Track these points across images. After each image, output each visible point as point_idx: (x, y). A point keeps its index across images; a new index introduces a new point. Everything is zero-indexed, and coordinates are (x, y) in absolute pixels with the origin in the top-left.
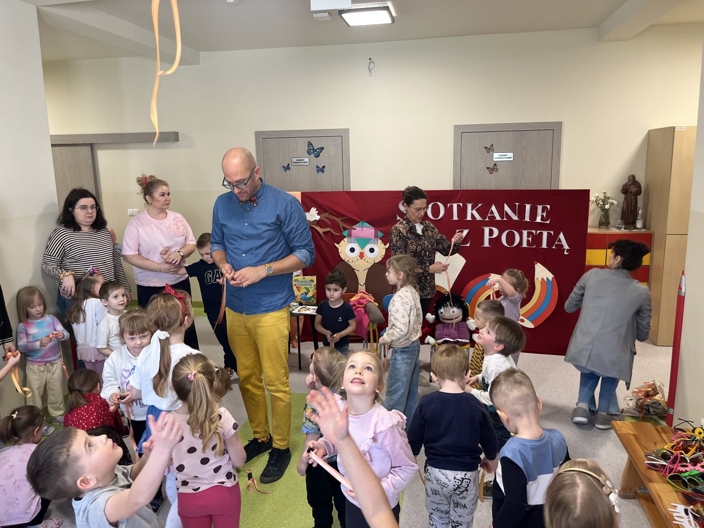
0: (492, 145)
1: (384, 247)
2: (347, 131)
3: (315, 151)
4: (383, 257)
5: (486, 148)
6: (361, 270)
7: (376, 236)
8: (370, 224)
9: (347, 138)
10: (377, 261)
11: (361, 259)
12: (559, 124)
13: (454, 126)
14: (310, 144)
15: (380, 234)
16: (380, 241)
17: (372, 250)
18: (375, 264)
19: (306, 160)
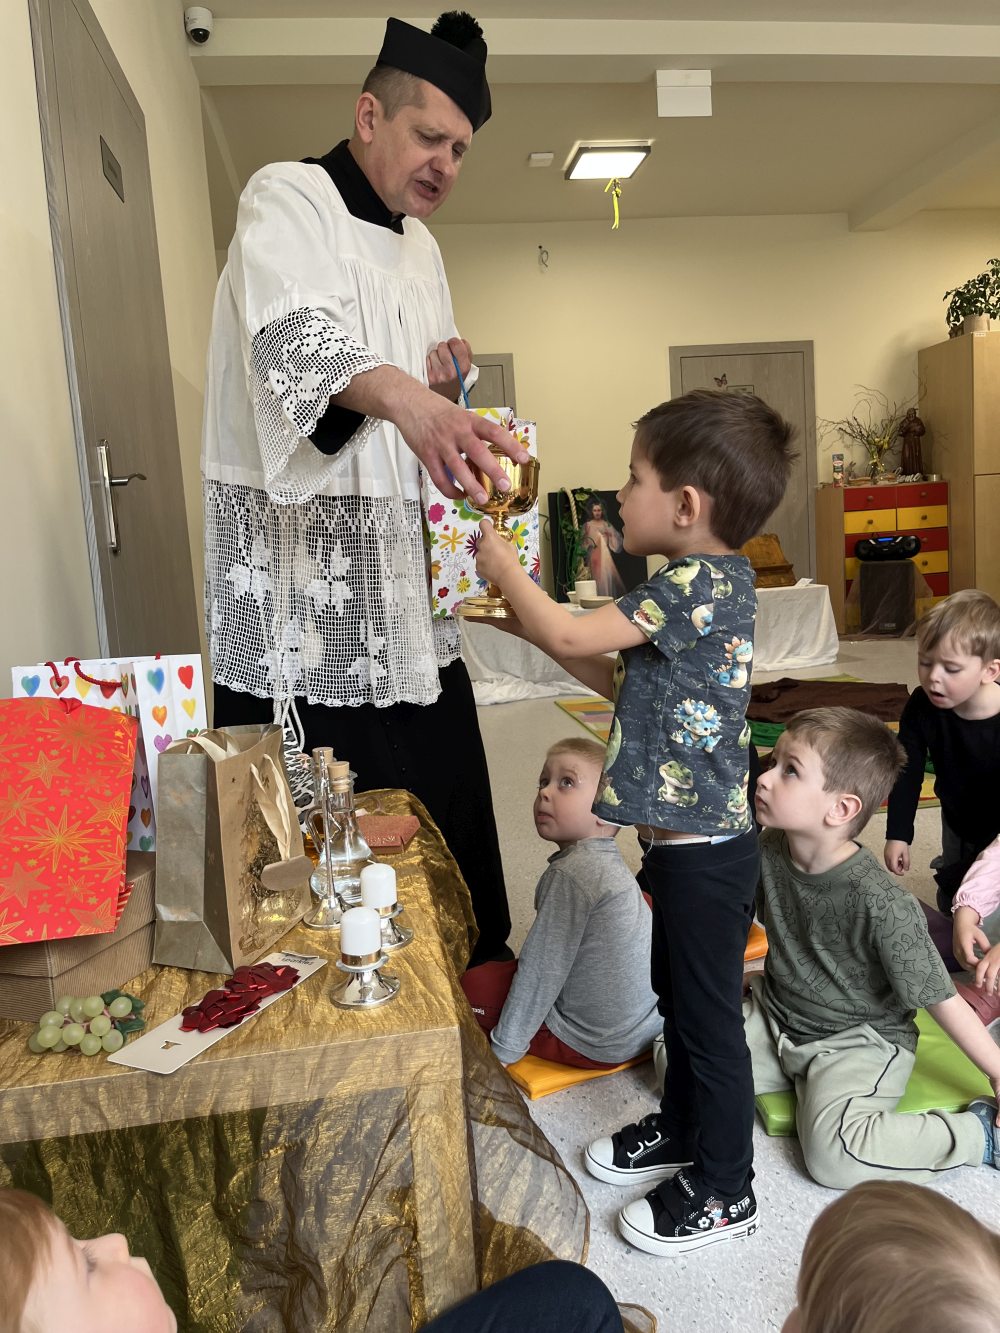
0: (724, 376)
2: (511, 355)
5: (716, 379)
9: (511, 369)
12: (810, 344)
13: (670, 348)
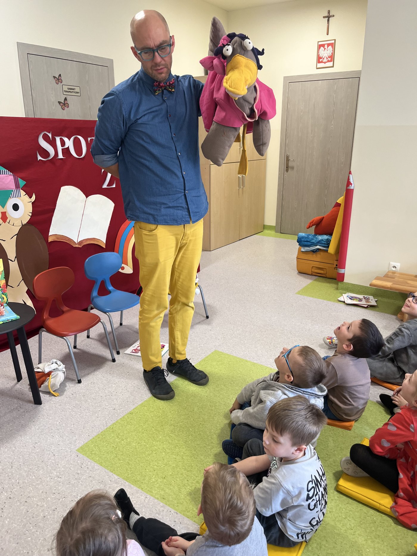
0: (60, 75)
1: (29, 200)
4: (31, 214)
5: (54, 77)
6: (7, 238)
7: (17, 186)
8: (7, 169)
10: (25, 222)
11: (5, 223)
12: (111, 62)
15: (22, 183)
16: (23, 193)
17: (16, 207)
18: (23, 226)
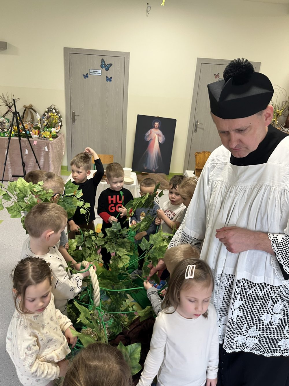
0: (219, 74)
2: (129, 53)
3: (105, 66)
5: (215, 75)
9: (128, 59)
12: (259, 64)
13: (198, 58)
14: (103, 60)
19: (100, 72)
